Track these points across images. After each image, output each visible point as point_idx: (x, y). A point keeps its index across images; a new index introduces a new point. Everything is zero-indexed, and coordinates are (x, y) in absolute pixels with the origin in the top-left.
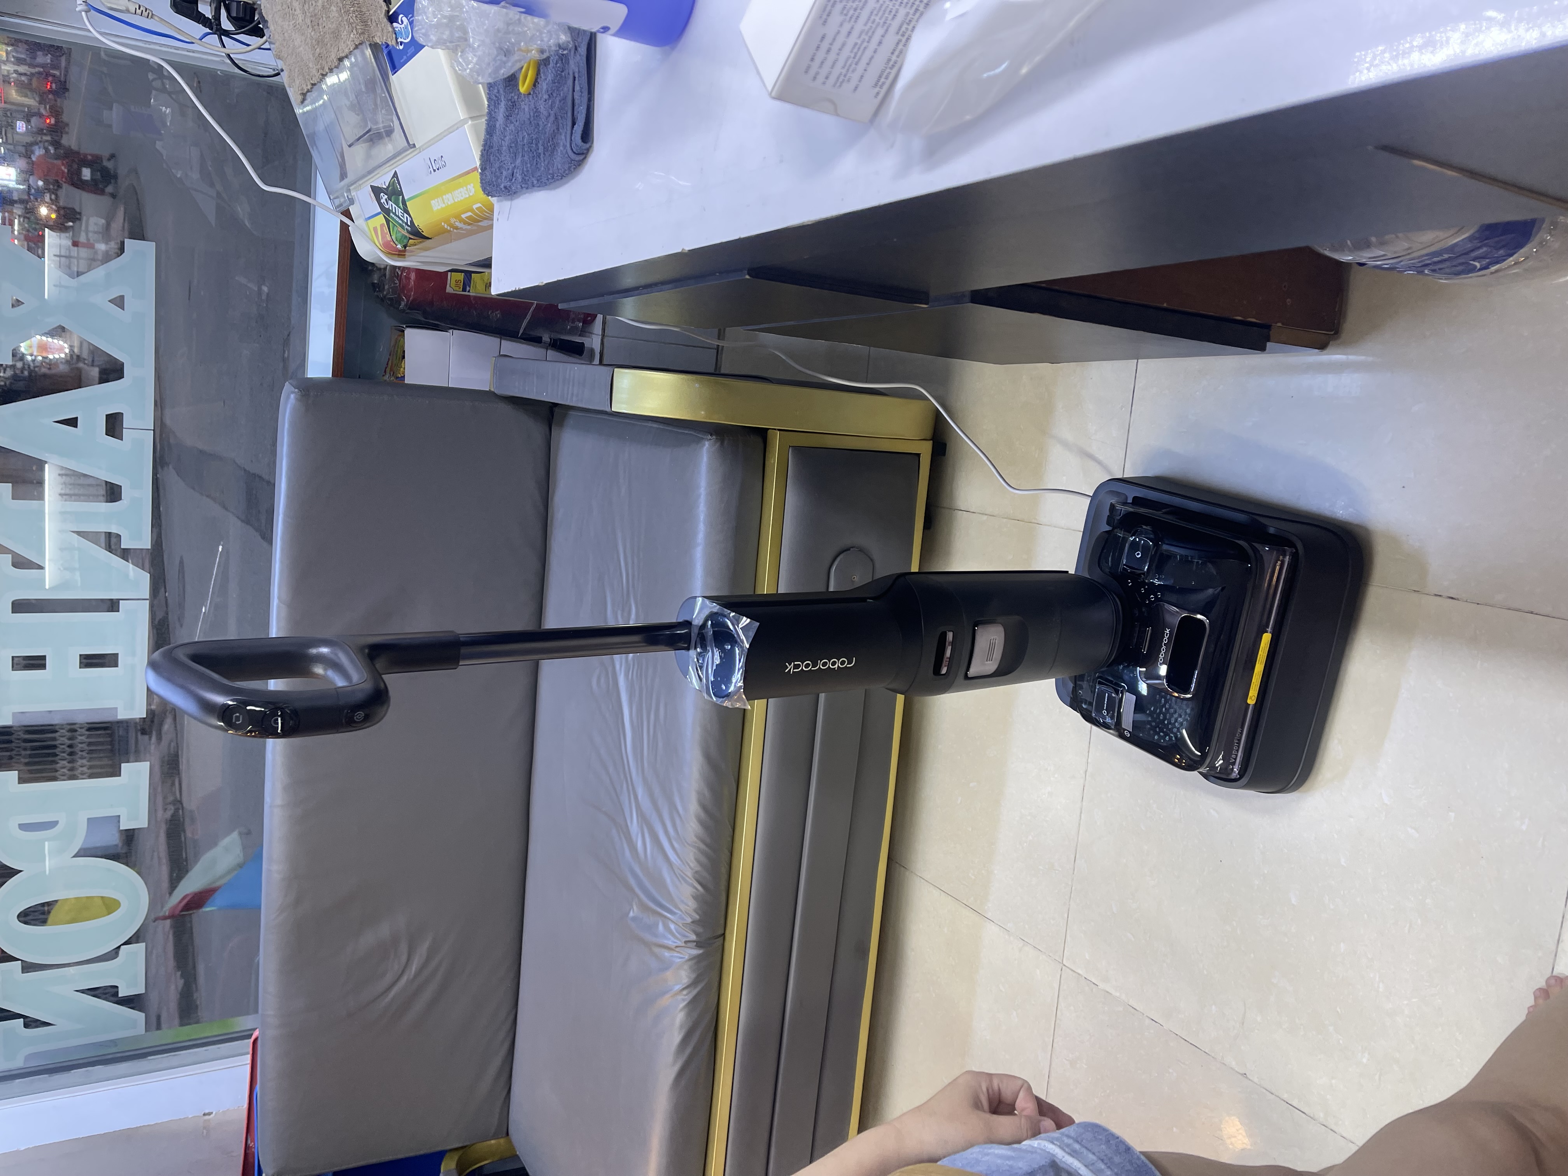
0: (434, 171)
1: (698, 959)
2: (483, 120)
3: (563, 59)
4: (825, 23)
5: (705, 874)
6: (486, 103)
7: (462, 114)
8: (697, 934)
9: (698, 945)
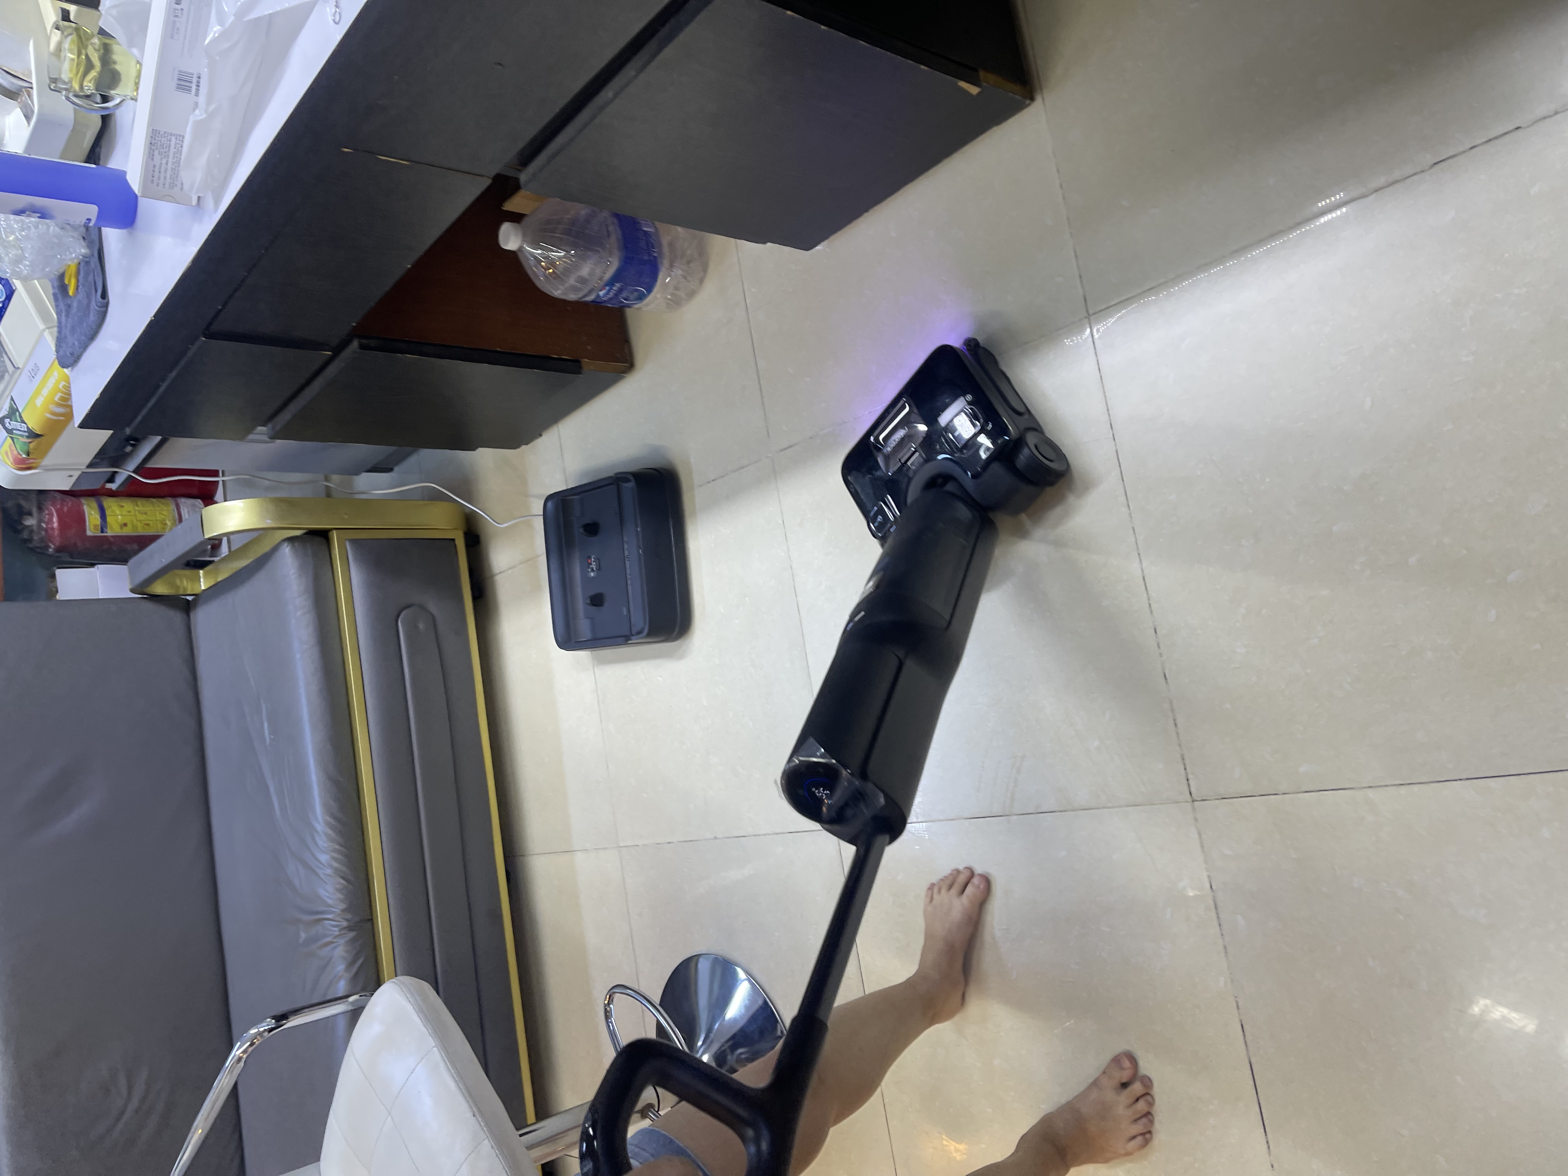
0: (33, 377)
1: (353, 941)
2: (56, 329)
3: (87, 263)
4: (152, 159)
5: (344, 869)
6: (55, 316)
7: (42, 326)
8: (348, 920)
9: (350, 928)
